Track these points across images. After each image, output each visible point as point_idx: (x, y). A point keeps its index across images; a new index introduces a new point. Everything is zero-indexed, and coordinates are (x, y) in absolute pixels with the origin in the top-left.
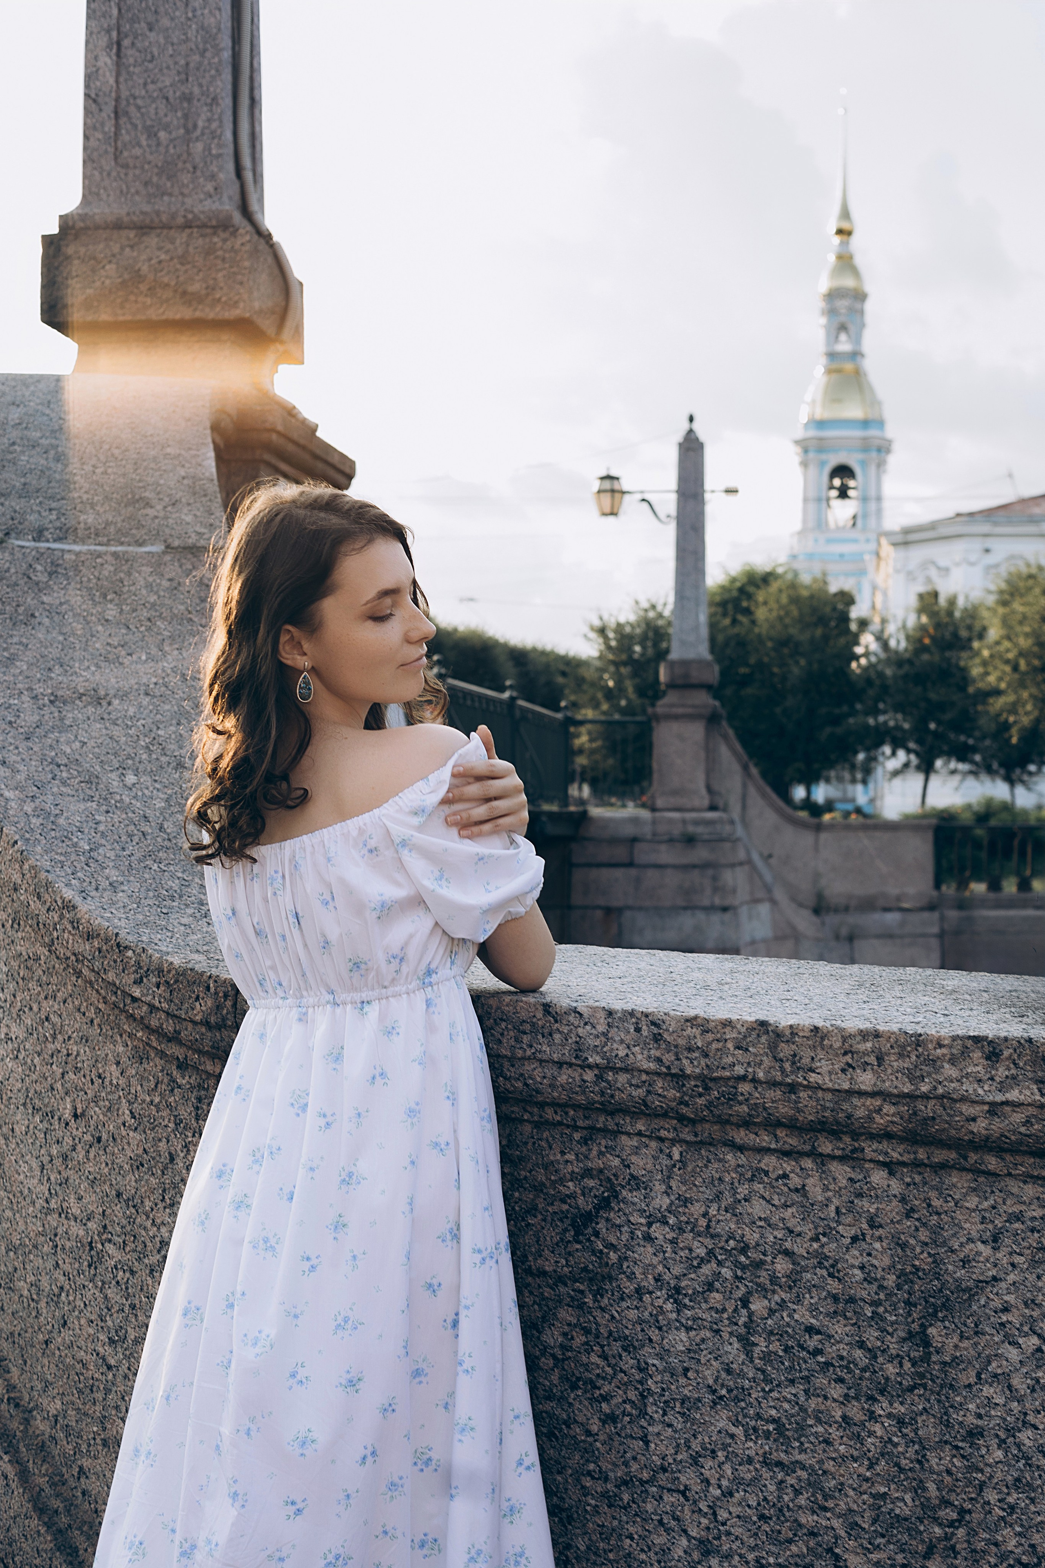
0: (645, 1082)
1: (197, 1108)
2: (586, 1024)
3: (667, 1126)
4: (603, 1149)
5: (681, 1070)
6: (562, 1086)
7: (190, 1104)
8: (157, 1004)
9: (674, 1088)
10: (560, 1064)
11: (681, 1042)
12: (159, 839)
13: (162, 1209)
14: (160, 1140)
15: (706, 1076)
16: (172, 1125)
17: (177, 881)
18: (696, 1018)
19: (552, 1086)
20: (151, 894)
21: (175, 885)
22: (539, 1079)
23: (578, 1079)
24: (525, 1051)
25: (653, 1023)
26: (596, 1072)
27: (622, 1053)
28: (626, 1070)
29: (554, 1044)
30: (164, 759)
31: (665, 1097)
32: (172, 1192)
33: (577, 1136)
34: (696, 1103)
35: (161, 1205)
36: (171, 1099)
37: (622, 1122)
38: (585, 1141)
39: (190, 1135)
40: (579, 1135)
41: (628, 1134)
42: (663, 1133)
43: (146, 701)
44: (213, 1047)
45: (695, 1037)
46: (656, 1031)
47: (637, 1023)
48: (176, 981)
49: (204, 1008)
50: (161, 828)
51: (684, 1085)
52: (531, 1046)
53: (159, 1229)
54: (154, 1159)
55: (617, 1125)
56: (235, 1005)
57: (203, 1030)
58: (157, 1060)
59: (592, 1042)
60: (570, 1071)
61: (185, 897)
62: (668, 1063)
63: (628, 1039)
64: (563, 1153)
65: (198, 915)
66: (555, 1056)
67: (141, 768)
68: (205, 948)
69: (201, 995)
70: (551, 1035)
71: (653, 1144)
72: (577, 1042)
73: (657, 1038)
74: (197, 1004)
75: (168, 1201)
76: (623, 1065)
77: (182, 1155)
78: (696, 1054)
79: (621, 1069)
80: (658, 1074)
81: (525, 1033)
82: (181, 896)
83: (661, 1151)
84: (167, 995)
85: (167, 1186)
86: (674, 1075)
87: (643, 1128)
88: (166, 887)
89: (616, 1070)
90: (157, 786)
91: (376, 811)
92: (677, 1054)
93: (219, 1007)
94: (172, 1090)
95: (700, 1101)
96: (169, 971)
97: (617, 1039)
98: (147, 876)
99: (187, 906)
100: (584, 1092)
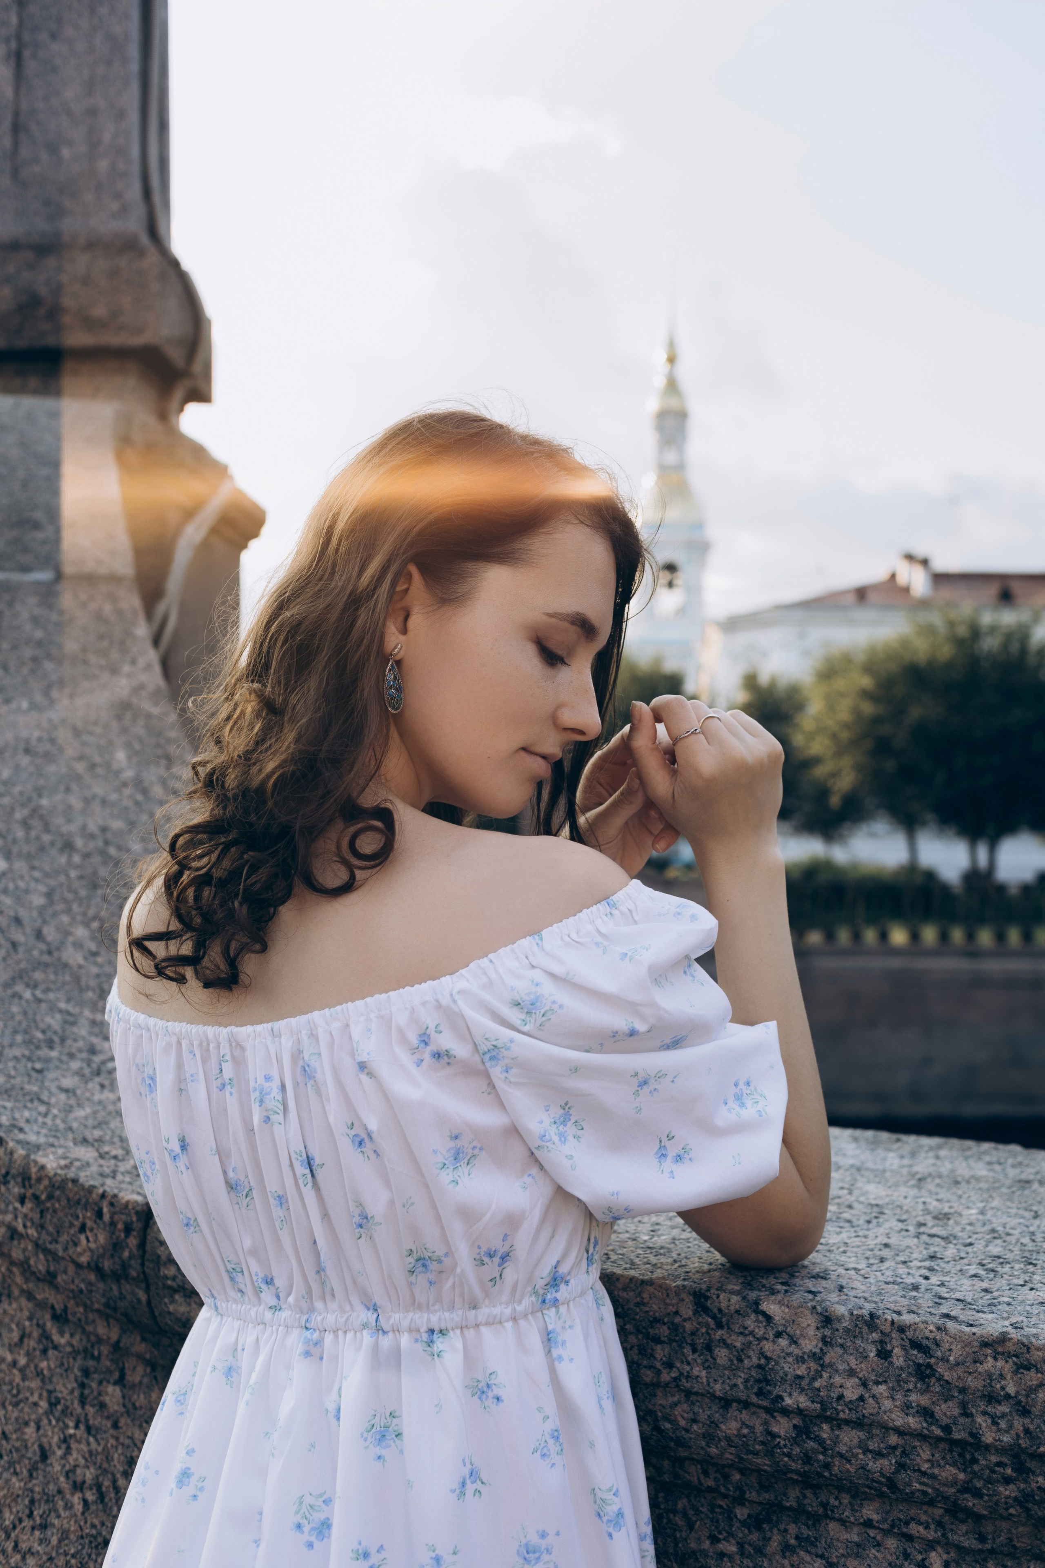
0: (894, 1448)
1: (82, 1386)
2: (778, 1335)
3: (924, 1518)
4: (793, 1542)
5: (971, 1434)
6: (728, 1439)
7: (72, 1377)
8: (20, 1228)
9: (954, 1464)
10: (726, 1403)
11: (973, 1383)
12: (36, 953)
13: (28, 1530)
14: (26, 1424)
15: (1024, 1451)
16: (44, 1404)
17: (58, 1016)
18: (1003, 1338)
19: (709, 1438)
20: (19, 1038)
21: (54, 1021)
22: (683, 1423)
23: (759, 1429)
24: (659, 1373)
25: (915, 1344)
26: (796, 1421)
27: (851, 1394)
28: (858, 1424)
29: (716, 1365)
30: (46, 838)
31: (933, 1477)
32: (44, 1507)
33: (741, 1513)
34: (996, 1493)
35: (27, 1523)
36: (44, 1365)
37: (833, 1502)
38: (756, 1523)
39: (71, 1424)
40: (746, 1511)
41: (843, 1522)
42: (915, 1529)
43: (25, 760)
44: (107, 1305)
45: (1002, 1376)
46: (920, 1358)
47: (882, 1342)
48: (50, 1197)
49: (92, 1245)
50: (39, 935)
51: (974, 1461)
52: (670, 1365)
53: (24, 1558)
54: (17, 1450)
55: (825, 1505)
56: (142, 1245)
57: (92, 1277)
58: (23, 1301)
59: (789, 1367)
60: (745, 1415)
61: (69, 1042)
62: (945, 1421)
63: (864, 1370)
64: (714, 1540)
65: (87, 1071)
66: (718, 1387)
67: (15, 849)
68: (97, 1133)
69: (89, 1224)
70: (709, 1348)
71: (892, 1543)
72: (760, 1367)
73: (924, 1373)
74: (82, 1237)
75: (38, 1520)
76: (853, 1416)
77: (59, 1453)
78: (1004, 1408)
79: (847, 1422)
80: (923, 1437)
81: (658, 1340)
82: (63, 1040)
83: (906, 1556)
84: (36, 1216)
85: (37, 1497)
86: (953, 1443)
87: (875, 1517)
88: (42, 1026)
89: (837, 1423)
90: (37, 874)
91: (446, 980)
92: (963, 1405)
93: (116, 1246)
94: (45, 1351)
95: (1007, 1491)
96: (39, 1180)
97: (842, 1367)
98: (15, 1009)
99: (71, 1056)
100: (770, 1453)
